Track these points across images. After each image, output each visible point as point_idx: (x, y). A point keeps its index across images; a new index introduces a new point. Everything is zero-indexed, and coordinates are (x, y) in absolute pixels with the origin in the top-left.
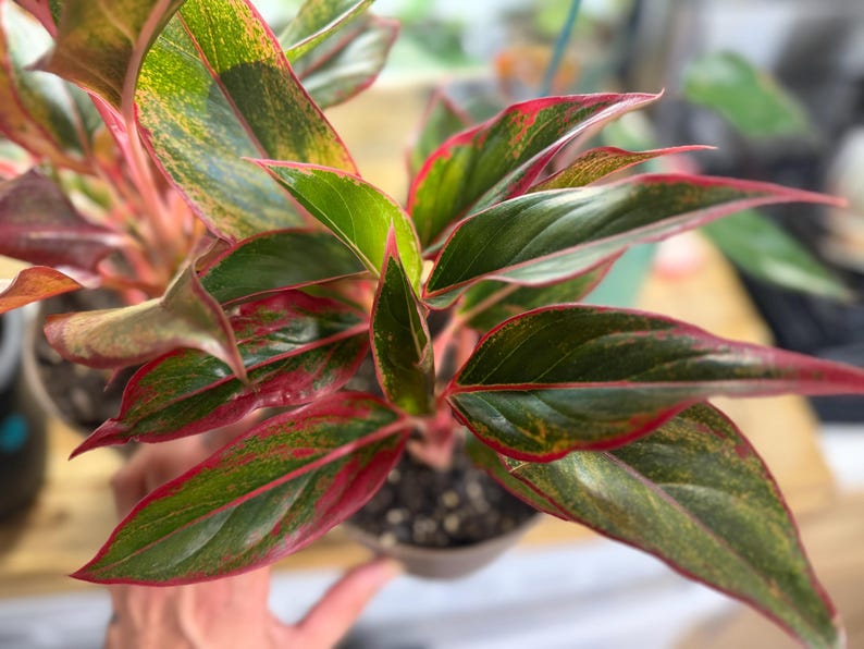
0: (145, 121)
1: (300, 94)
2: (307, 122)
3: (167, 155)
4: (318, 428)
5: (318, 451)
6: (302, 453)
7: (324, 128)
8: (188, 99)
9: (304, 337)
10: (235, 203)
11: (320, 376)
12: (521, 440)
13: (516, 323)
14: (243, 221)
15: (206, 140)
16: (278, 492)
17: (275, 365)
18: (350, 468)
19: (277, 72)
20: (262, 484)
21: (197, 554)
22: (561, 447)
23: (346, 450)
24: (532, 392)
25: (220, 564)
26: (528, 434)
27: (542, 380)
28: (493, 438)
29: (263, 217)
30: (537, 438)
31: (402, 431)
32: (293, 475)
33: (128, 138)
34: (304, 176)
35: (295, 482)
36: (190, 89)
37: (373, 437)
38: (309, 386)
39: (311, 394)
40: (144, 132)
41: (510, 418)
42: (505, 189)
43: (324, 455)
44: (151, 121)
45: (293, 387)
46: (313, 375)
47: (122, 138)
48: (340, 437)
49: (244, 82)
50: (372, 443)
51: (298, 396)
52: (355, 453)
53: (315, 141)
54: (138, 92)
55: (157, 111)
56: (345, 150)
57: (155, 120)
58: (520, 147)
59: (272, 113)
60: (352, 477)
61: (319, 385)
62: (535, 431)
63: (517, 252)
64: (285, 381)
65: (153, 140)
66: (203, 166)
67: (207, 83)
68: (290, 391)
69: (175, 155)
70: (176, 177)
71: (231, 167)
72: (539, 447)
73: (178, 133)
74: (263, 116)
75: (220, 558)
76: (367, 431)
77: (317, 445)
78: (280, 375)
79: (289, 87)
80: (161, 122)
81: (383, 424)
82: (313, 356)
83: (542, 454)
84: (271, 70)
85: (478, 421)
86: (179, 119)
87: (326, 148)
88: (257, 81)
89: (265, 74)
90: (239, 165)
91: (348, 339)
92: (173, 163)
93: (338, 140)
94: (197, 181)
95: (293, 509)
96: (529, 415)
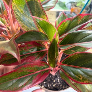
0: (13, 8)
1: (41, 7)
2: (42, 12)
3: (16, 15)
4: (35, 67)
5: (34, 71)
6: (31, 71)
7: (44, 14)
8: (21, 6)
9: (35, 50)
10: (27, 25)
11: (37, 58)
12: (76, 78)
13: (77, 54)
14: (27, 29)
15: (23, 13)
16: (26, 77)
17: (29, 54)
18: (39, 75)
19: (38, 3)
20: (24, 76)
21: (10, 86)
22: (86, 82)
23: (39, 71)
24: (78, 68)
25: (13, 89)
26: (78, 77)
27: (81, 66)
28: (70, 77)
29: (31, 28)
30: (80, 79)
31: (49, 69)
32: (29, 75)
33: (9, 11)
34: (40, 21)
35: (29, 76)
36: (22, 4)
37: (44, 70)
38: (35, 59)
39: (35, 61)
40: (12, 10)
41: (74, 73)
42: (76, 29)
43: (35, 72)
44: (14, 8)
45: (32, 59)
46: (36, 57)
47: (8, 11)
48: (38, 69)
49: (32, 4)
50: (44, 71)
51: (32, 61)
52: (41, 72)
53: (42, 16)
54: (12, 3)
55: (15, 7)
56: (48, 19)
57: (15, 8)
58: (80, 22)
59: (35, 10)
60: (40, 77)
61: (36, 59)
62: (79, 77)
63: (79, 41)
64: (30, 58)
65: (14, 12)
66: (22, 18)
67: (25, 3)
68: (31, 60)
69: (17, 15)
70: (17, 19)
71: (27, 19)
72: (80, 80)
73: (18, 11)
74: (34, 10)
75: (14, 88)
76: (43, 69)
77: (34, 70)
78: (30, 56)
79: (40, 5)
80: (16, 9)
81: (46, 68)
82: (36, 54)
83: (81, 82)
84: (37, 2)
85: (67, 72)
86: (19, 9)
87: (44, 18)
88: (34, 4)
89: (36, 3)
90: (28, 19)
91: (43, 52)
92: (17, 16)
93: (47, 17)
94: (20, 20)
95: (28, 81)
96: (78, 73)
